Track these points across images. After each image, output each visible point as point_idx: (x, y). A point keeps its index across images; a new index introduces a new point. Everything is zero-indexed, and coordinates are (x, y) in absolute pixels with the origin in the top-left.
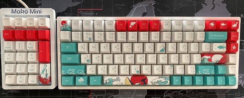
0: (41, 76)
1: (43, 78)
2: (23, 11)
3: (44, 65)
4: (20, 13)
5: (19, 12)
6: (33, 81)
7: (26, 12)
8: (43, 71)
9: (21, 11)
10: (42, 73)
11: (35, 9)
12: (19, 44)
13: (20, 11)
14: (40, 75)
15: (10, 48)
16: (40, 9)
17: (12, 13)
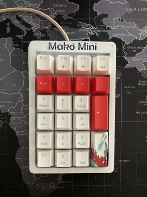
1: (100, 157)
2: (67, 46)
4: (62, 49)
5: (60, 47)
7: (72, 47)
9: (65, 46)
11: (87, 42)
12: (63, 100)
13: (62, 46)
14: (96, 153)
16: (94, 43)
17: (49, 49)
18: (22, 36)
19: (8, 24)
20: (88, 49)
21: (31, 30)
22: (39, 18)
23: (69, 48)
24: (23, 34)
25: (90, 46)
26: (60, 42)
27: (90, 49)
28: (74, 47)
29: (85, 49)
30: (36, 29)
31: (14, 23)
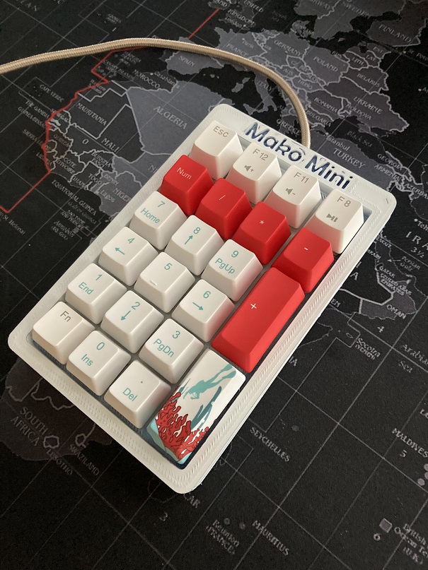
0: (180, 402)
1: (181, 414)
2: (286, 149)
3: (225, 363)
4: (272, 147)
5: (271, 142)
6: (132, 397)
7: (295, 156)
8: (201, 387)
9: (282, 145)
10: (191, 391)
11: (332, 163)
13: (276, 143)
14: (179, 394)
15: (157, 221)
16: (348, 174)
17: (248, 134)
18: (255, 110)
19: (246, 80)
20: (325, 177)
21: (279, 111)
22: (310, 102)
23: (287, 154)
24: (259, 109)
25: (335, 175)
26: (277, 134)
27: (331, 180)
28: (300, 157)
29: (320, 174)
30: (290, 114)
31: (256, 84)
